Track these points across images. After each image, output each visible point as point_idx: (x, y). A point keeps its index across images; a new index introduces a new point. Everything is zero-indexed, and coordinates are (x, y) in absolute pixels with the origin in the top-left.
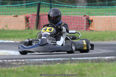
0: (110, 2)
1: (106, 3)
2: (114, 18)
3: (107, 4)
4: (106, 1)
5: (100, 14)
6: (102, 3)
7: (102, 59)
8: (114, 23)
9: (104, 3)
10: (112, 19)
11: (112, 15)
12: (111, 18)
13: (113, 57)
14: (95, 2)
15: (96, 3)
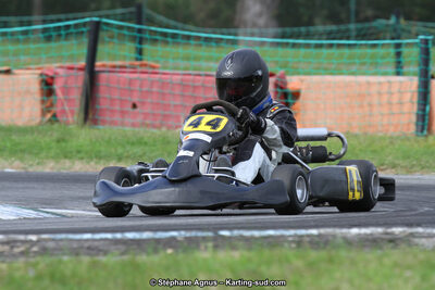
0: (367, 25)
1: (352, 26)
2: (380, 83)
3: (354, 34)
4: (349, 22)
5: (326, 69)
6: (334, 28)
7: (334, 236)
8: (381, 105)
9: (343, 27)
10: (374, 90)
11: (375, 74)
12: (369, 83)
13: (380, 230)
14: (310, 23)
15: (312, 29)
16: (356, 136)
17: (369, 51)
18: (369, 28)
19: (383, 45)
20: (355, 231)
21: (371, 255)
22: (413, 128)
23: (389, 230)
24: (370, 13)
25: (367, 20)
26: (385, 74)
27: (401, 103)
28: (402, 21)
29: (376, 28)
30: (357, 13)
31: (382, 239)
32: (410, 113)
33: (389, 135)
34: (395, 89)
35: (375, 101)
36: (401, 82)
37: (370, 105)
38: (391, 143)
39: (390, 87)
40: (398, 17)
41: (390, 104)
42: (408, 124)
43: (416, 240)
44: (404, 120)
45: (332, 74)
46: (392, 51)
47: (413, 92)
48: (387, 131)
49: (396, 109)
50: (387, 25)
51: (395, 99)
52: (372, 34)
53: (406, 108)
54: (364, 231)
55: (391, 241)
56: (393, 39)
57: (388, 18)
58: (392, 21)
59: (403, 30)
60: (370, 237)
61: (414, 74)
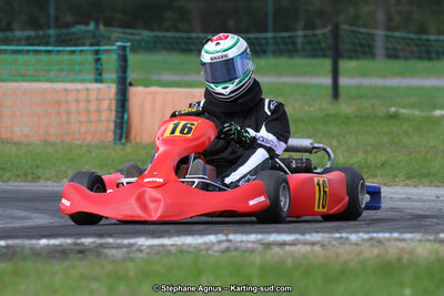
16: (52, 144)
17: (67, 57)
18: (67, 35)
19: (81, 51)
20: (44, 242)
21: (58, 267)
22: (111, 136)
23: (79, 241)
24: (69, 18)
25: (67, 25)
26: (83, 81)
27: (99, 111)
28: (101, 27)
29: (74, 33)
30: (57, 19)
31: (71, 250)
32: (108, 121)
33: (86, 142)
34: (93, 96)
35: (73, 108)
36: (99, 90)
37: (68, 113)
38: (89, 151)
39: (88, 94)
40: (97, 23)
41: (88, 111)
42: (107, 132)
43: (107, 251)
44: (102, 127)
45: (29, 81)
46: (91, 58)
47: (111, 100)
48: (85, 139)
49: (93, 117)
50: (87, 32)
51: (93, 106)
52: (71, 40)
53: (104, 116)
54: (53, 242)
55: (81, 252)
56: (92, 45)
57: (87, 24)
58: (92, 27)
59: (103, 36)
60: (59, 248)
61: (112, 82)
